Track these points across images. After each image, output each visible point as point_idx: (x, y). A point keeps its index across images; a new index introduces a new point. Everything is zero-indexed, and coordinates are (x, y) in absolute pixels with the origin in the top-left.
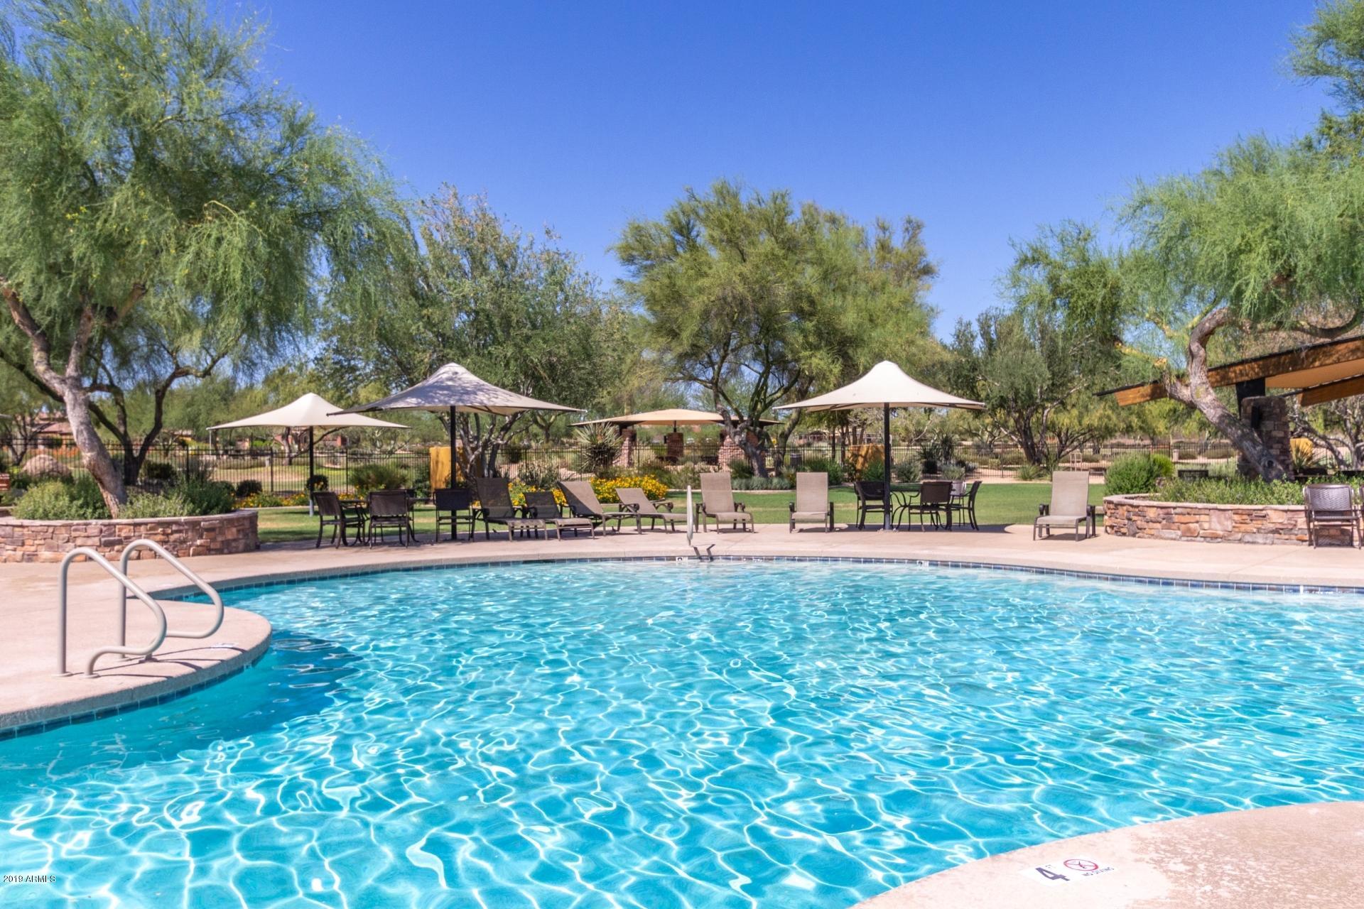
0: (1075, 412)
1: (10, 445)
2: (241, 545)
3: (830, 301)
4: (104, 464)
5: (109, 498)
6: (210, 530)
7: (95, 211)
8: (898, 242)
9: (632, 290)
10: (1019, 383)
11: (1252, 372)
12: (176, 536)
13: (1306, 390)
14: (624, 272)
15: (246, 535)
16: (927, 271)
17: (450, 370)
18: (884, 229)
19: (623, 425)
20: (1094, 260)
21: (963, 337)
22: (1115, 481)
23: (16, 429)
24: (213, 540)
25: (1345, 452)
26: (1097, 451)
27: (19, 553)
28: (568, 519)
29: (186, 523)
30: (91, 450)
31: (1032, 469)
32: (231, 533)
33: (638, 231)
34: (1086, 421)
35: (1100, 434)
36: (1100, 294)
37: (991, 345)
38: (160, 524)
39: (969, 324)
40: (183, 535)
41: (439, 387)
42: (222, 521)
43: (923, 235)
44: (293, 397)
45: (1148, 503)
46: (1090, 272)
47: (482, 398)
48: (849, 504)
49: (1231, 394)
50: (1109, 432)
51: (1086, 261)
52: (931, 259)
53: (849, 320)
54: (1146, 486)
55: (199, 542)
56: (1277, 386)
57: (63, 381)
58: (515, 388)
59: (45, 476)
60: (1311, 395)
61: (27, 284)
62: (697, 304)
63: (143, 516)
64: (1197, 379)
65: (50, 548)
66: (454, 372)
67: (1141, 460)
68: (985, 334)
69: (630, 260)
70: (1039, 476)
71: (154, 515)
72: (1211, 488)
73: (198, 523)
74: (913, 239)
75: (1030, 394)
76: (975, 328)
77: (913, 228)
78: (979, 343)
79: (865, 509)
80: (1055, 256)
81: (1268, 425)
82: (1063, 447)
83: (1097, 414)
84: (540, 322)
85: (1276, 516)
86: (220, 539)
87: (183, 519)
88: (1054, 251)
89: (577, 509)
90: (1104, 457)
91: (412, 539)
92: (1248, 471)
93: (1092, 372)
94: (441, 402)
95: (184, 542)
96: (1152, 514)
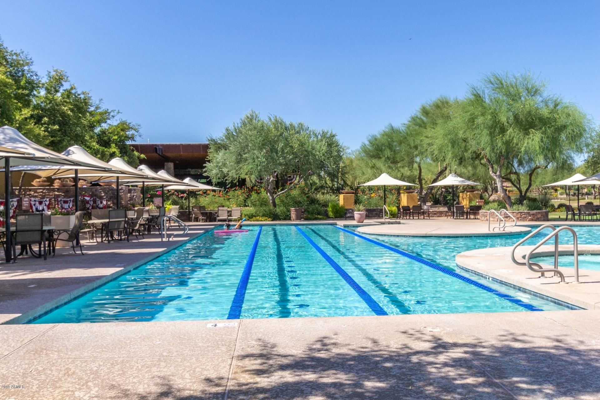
1: (487, 192)
2: (542, 219)
4: (506, 197)
5: (507, 206)
6: (533, 214)
7: (503, 135)
12: (523, 216)
15: (544, 217)
23: (489, 186)
24: (534, 217)
27: (485, 219)
29: (526, 212)
30: (503, 193)
32: (539, 216)
38: (519, 212)
40: (525, 216)
42: (536, 212)
55: (530, 218)
57: (496, 176)
59: (494, 201)
61: (488, 153)
63: (515, 210)
65: (493, 218)
71: (518, 210)
73: (530, 213)
86: (536, 217)
87: (525, 211)
95: (526, 217)
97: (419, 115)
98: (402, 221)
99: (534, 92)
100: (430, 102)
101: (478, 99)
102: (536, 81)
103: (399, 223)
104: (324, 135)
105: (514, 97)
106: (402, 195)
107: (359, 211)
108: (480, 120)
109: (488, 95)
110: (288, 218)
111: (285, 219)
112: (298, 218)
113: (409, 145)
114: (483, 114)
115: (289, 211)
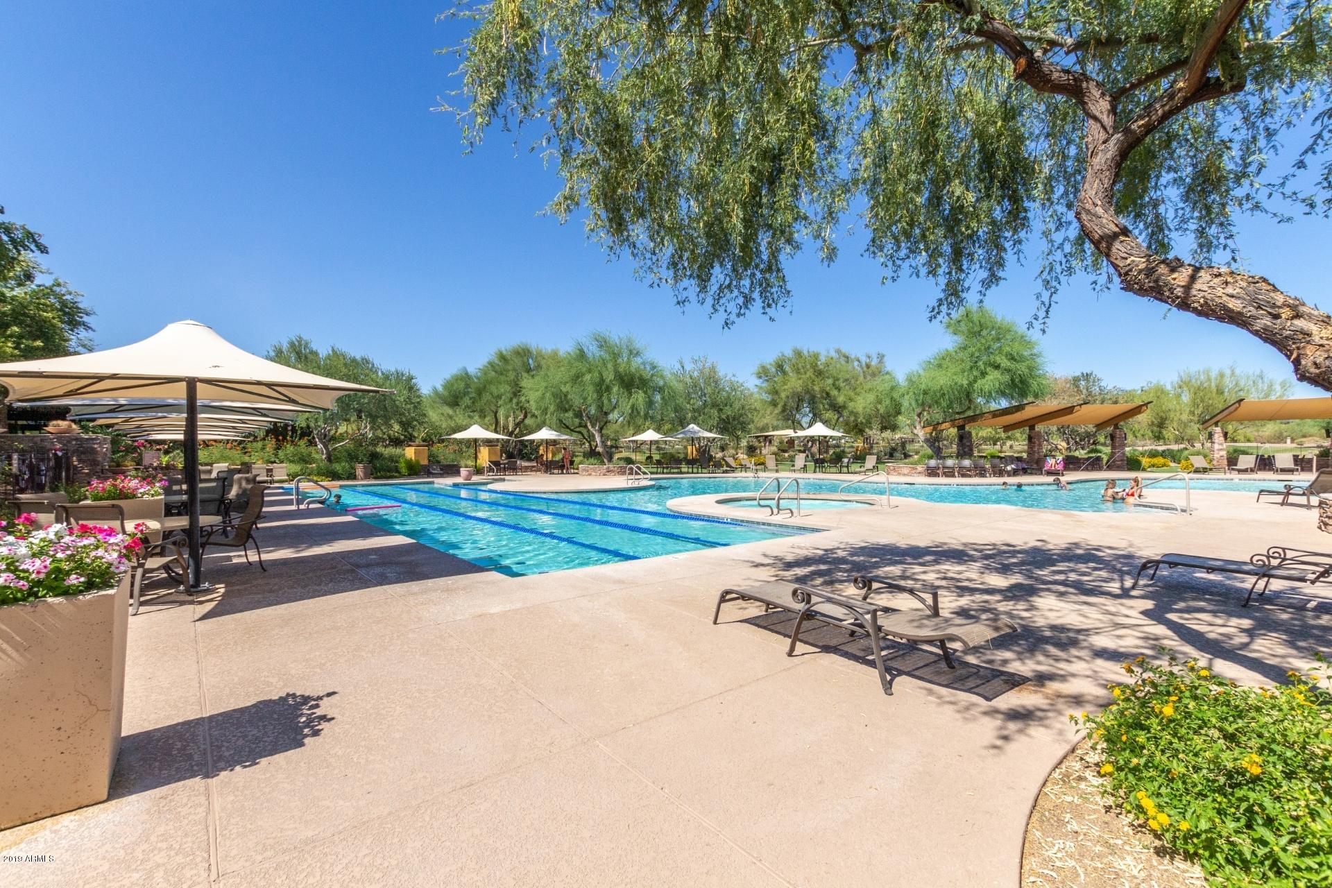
3: (834, 393)
9: (761, 388)
13: (1004, 426)
14: (758, 382)
17: (692, 426)
18: (870, 358)
19: (766, 437)
28: (725, 468)
33: (763, 367)
38: (620, 467)
41: (689, 431)
44: (644, 431)
47: (701, 435)
48: (811, 465)
53: (841, 399)
57: (595, 431)
58: (711, 431)
62: (783, 395)
65: (595, 472)
66: (693, 427)
69: (760, 377)
74: (881, 362)
77: (881, 357)
81: (965, 441)
84: (728, 402)
89: (728, 465)
91: (681, 473)
94: (689, 435)
96: (891, 468)
97: (497, 361)
98: (506, 478)
99: (634, 353)
100: (509, 347)
101: (582, 355)
102: (639, 344)
103: (504, 480)
104: (399, 375)
105: (616, 356)
106: (482, 448)
107: (466, 467)
108: (588, 377)
109: (593, 350)
110: (352, 476)
111: (348, 478)
112: (367, 477)
113: (491, 394)
114: (590, 371)
115: (354, 468)
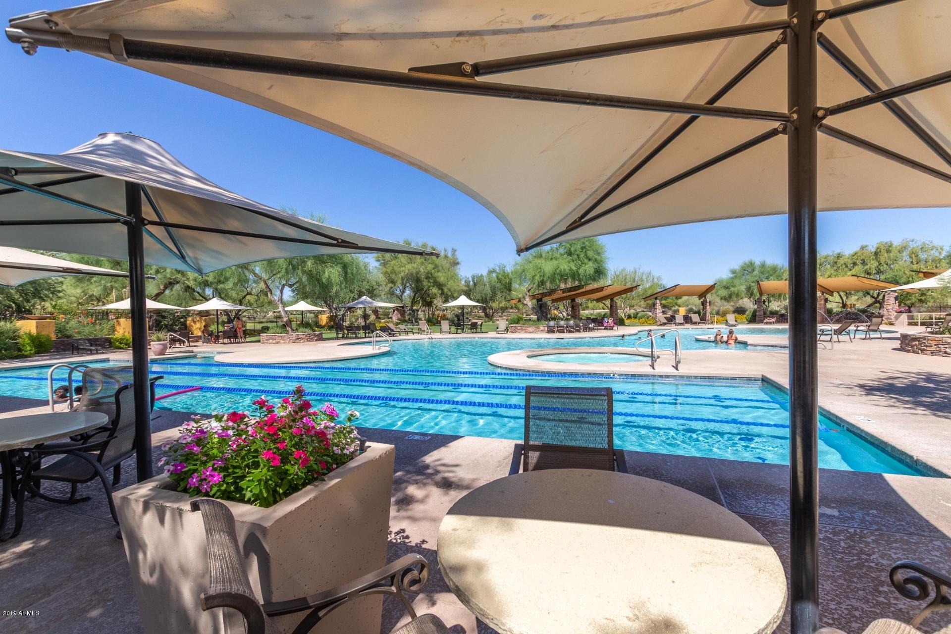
0: (497, 303)
5: (289, 329)
6: (317, 335)
8: (450, 254)
10: (483, 295)
11: (540, 297)
12: (311, 337)
13: (553, 300)
16: (458, 263)
18: (446, 251)
20: (506, 272)
21: (467, 282)
22: (510, 322)
25: (565, 314)
26: (502, 314)
29: (313, 334)
31: (487, 320)
34: (501, 305)
35: (504, 309)
36: (508, 280)
37: (475, 284)
39: (468, 278)
43: (457, 253)
45: (518, 326)
46: (505, 275)
49: (535, 301)
50: (507, 308)
51: (504, 272)
52: (459, 260)
54: (517, 323)
55: (316, 338)
56: (545, 300)
60: (554, 301)
64: (527, 299)
67: (516, 317)
68: (473, 281)
70: (489, 322)
72: (531, 323)
74: (453, 255)
75: (486, 299)
76: (470, 279)
77: (454, 251)
78: (471, 283)
79: (457, 329)
80: (498, 271)
81: (543, 309)
82: (493, 313)
83: (503, 304)
85: (542, 328)
86: (319, 338)
88: (498, 269)
90: (505, 316)
92: (538, 319)
93: (502, 292)
96: (519, 328)
